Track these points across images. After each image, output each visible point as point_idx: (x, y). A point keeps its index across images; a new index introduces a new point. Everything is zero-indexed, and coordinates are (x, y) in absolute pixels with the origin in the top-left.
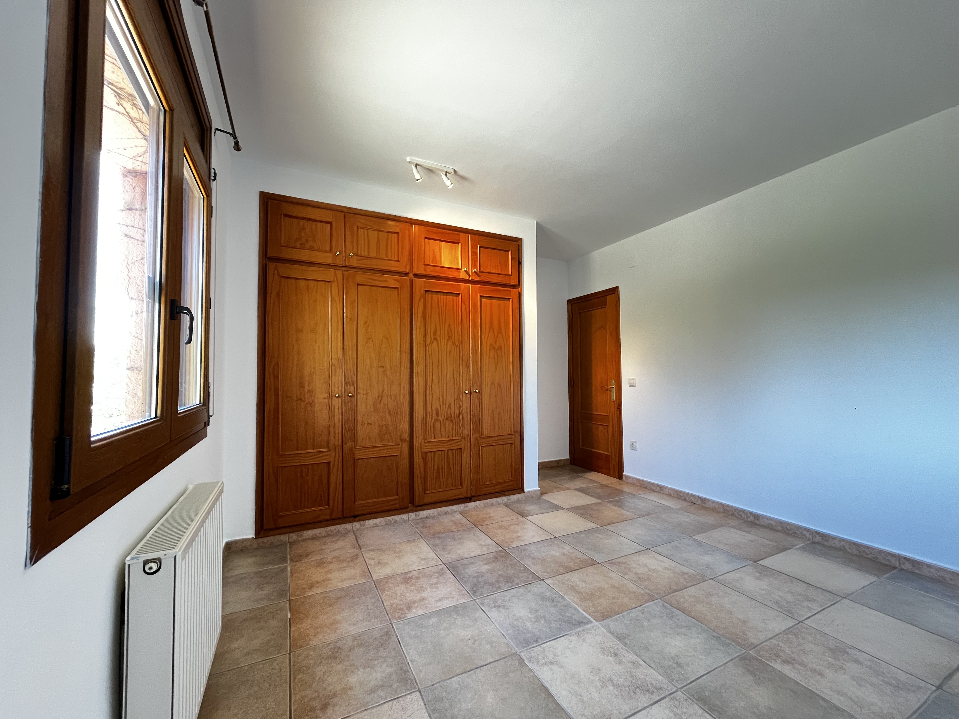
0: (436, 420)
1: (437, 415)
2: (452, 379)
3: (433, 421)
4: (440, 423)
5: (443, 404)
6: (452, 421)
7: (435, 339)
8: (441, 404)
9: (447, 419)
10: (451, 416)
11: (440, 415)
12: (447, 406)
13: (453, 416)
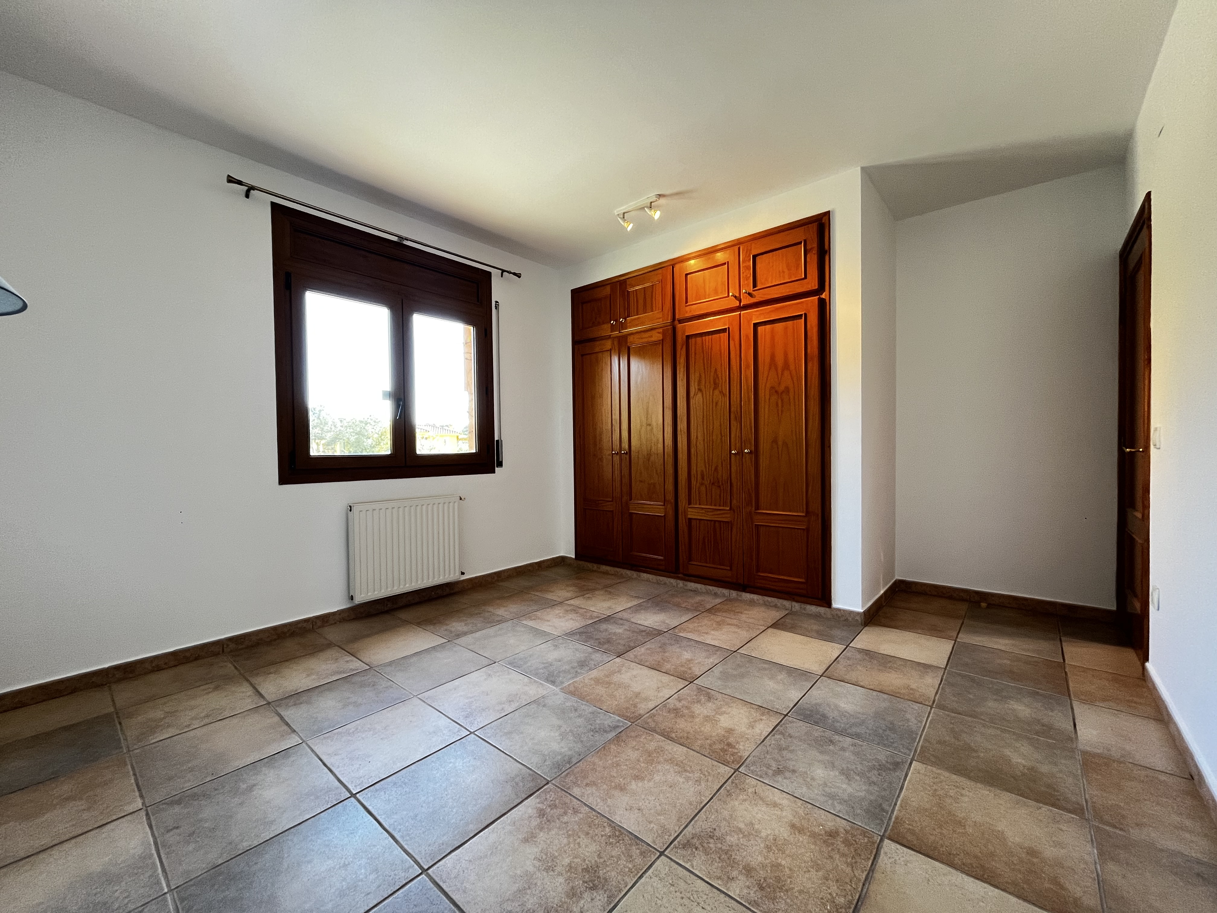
0: (702, 484)
1: (703, 478)
2: (720, 436)
3: (698, 484)
4: (706, 487)
5: (709, 466)
6: (719, 487)
7: (700, 390)
8: (707, 466)
9: (713, 484)
10: (719, 482)
11: (705, 478)
12: (713, 469)
13: (720, 482)
